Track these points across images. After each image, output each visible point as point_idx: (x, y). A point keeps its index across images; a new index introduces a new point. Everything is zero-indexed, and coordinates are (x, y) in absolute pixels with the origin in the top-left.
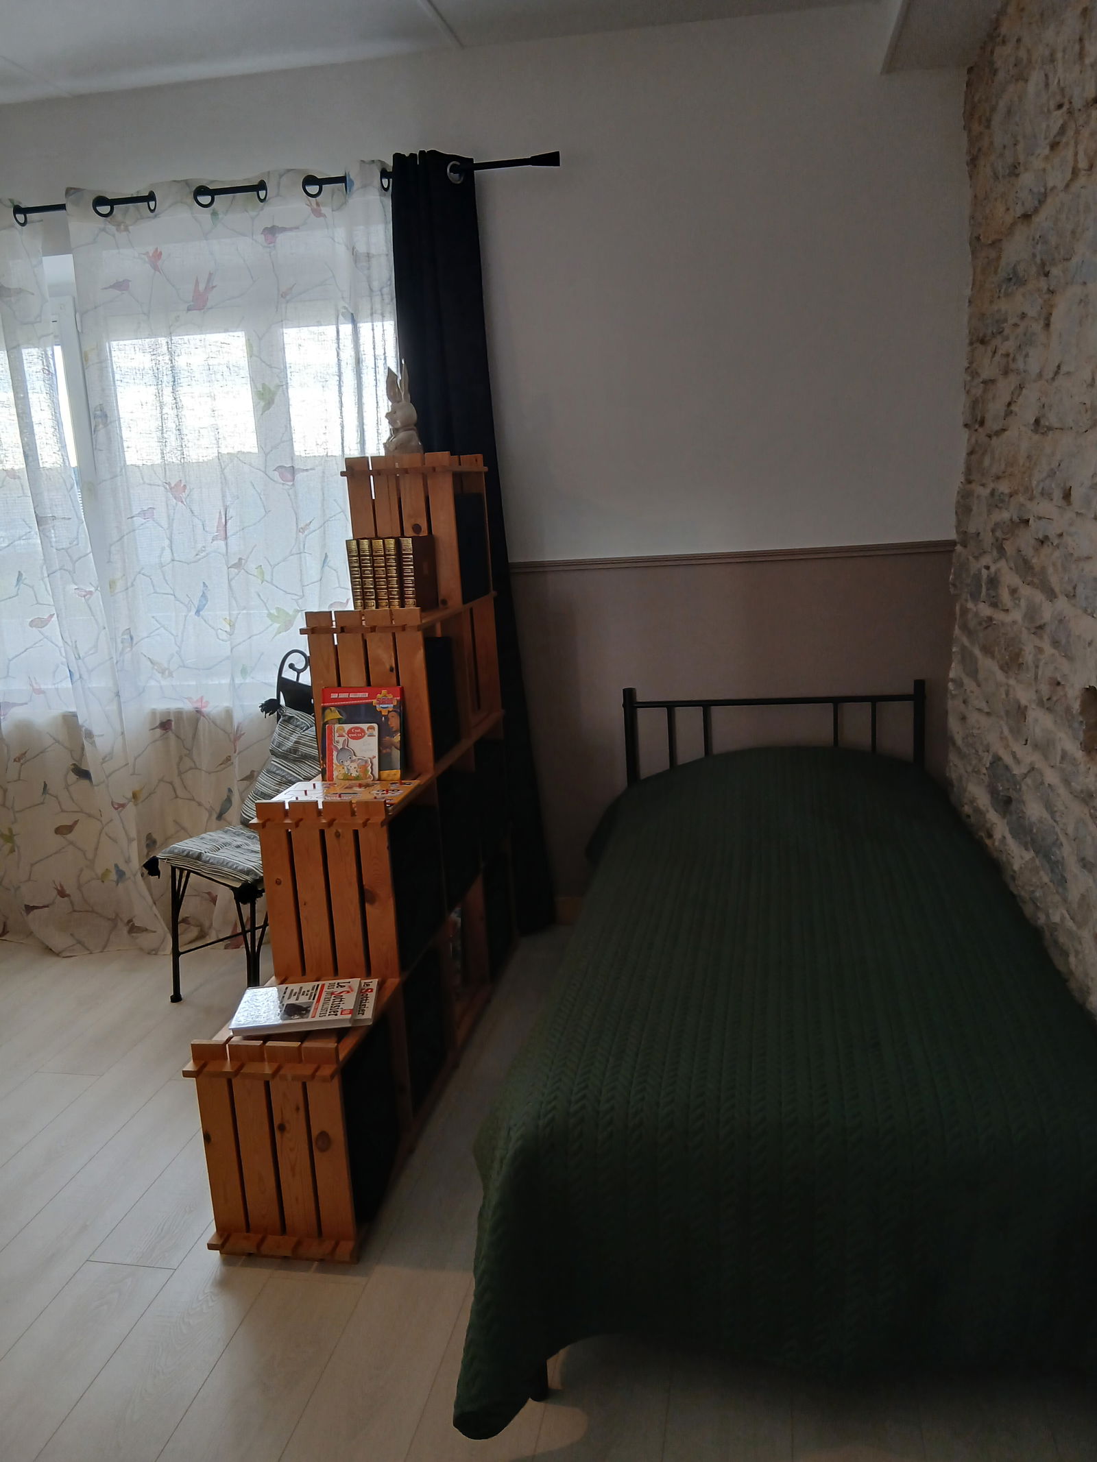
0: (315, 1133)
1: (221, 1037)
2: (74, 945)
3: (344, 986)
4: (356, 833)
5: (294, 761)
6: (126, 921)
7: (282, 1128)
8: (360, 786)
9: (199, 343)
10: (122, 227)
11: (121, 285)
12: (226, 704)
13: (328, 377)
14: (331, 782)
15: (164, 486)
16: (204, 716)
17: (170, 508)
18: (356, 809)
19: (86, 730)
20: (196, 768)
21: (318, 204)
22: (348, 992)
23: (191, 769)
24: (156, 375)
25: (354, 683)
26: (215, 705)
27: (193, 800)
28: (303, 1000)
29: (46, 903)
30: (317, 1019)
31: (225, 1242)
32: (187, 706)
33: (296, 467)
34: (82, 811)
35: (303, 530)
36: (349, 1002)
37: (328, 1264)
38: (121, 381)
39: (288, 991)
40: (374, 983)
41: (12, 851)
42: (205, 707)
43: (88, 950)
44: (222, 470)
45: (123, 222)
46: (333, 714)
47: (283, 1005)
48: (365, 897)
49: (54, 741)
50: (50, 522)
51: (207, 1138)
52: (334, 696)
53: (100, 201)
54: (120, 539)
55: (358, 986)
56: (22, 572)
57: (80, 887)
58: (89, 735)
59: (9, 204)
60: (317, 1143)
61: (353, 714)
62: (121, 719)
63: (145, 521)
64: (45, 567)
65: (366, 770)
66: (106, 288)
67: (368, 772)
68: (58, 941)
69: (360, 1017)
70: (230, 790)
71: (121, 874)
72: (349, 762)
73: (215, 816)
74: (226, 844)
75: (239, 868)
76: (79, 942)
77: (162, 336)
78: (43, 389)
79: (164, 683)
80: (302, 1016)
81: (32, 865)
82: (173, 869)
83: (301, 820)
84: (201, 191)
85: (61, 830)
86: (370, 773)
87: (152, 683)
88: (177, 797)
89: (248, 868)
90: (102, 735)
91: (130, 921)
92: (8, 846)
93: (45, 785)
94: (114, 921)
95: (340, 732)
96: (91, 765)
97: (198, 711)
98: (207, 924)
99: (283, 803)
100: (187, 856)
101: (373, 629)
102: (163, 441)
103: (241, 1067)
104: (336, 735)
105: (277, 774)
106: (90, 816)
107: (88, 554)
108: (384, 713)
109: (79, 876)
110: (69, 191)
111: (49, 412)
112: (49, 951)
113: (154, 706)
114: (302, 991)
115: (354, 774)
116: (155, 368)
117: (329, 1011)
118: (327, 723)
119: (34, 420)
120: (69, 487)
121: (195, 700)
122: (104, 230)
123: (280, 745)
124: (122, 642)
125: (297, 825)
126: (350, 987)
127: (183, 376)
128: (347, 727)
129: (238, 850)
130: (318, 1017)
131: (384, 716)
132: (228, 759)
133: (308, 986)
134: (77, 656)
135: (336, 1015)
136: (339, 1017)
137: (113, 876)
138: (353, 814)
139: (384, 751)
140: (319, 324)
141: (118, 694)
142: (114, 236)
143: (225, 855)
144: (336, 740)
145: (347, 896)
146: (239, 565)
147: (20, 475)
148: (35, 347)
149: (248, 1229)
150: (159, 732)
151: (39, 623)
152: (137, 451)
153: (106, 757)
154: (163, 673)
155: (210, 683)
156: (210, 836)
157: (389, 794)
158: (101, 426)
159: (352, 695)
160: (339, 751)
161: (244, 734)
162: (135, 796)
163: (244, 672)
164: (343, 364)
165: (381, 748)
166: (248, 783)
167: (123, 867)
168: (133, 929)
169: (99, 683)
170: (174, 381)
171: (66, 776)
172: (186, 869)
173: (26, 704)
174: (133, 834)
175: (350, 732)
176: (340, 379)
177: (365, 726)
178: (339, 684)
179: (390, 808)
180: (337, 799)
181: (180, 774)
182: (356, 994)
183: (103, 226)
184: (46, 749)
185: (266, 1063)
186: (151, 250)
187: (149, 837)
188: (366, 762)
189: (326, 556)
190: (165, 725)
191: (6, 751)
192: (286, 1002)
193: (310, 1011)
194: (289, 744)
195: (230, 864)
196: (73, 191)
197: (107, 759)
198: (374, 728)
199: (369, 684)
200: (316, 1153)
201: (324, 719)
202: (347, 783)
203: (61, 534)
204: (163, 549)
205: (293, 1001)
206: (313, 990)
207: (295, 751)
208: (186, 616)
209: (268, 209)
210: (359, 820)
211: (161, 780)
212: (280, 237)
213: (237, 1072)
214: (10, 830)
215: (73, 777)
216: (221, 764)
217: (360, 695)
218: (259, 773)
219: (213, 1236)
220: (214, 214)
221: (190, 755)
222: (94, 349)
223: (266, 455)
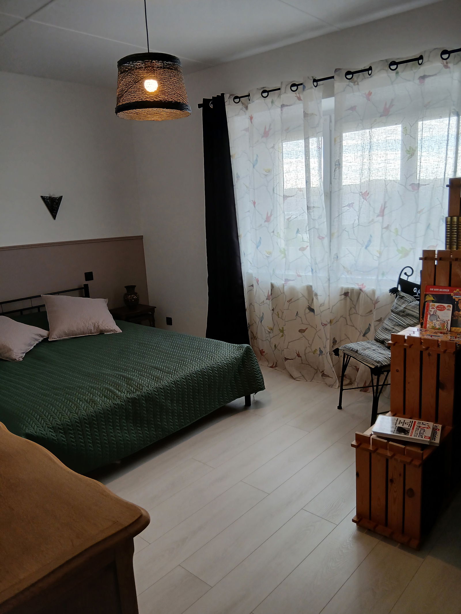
0: (407, 488)
1: (367, 433)
2: (301, 376)
3: (426, 425)
4: (439, 355)
5: (402, 316)
6: (321, 371)
7: (392, 481)
8: (441, 333)
9: (383, 131)
10: (356, 83)
11: (353, 108)
12: (373, 287)
13: (442, 142)
14: (426, 329)
15: (359, 193)
16: (363, 292)
17: (360, 203)
18: (440, 344)
19: (315, 293)
20: (357, 313)
21: (447, 63)
22: (428, 428)
23: (354, 313)
24: (363, 146)
25: (442, 284)
26: (368, 288)
27: (354, 326)
28: (406, 426)
29: (292, 358)
30: (413, 437)
31: (360, 520)
32: (356, 287)
33: (421, 183)
34: (309, 325)
35: (420, 212)
36: (428, 433)
37: (405, 546)
38: (348, 149)
39: (399, 421)
40: (440, 427)
41: (283, 336)
42: (364, 288)
43: (306, 380)
44: (386, 186)
45: (356, 81)
46: (430, 298)
47: (396, 426)
48: (439, 385)
49: (302, 296)
50: (312, 209)
51: (357, 474)
52: (432, 289)
53: (348, 73)
54: (338, 216)
55: (432, 427)
56: (299, 228)
57: (305, 354)
58: (316, 295)
59: (312, 78)
60: (407, 493)
61: (440, 299)
62: (329, 290)
63: (349, 208)
64: (308, 227)
65: (444, 326)
66: (346, 110)
67: (445, 326)
68: (296, 374)
69: (433, 441)
70: (370, 325)
71: (321, 352)
72: (435, 321)
73: (362, 334)
74: (368, 348)
75: (375, 360)
76: (303, 376)
77: (367, 129)
78: (316, 154)
79: (348, 276)
80: (405, 434)
81: (289, 342)
82: (344, 354)
83: (412, 345)
84: (393, 63)
85: (301, 331)
86: (446, 327)
87: (343, 276)
88: (347, 324)
89: (378, 360)
90: (321, 296)
91: (323, 371)
92: (282, 334)
93: (297, 313)
94: (317, 370)
95: (433, 307)
96: (315, 307)
97: (361, 290)
98: (353, 379)
99: (404, 336)
100: (352, 350)
101: (456, 259)
102: (362, 174)
103: (377, 449)
104: (431, 307)
105: (394, 321)
106: (312, 327)
107: (325, 222)
108: (457, 300)
109: (305, 350)
110: (336, 70)
111: (317, 164)
112: (291, 377)
113: (343, 286)
114: (406, 422)
115: (438, 327)
116: (362, 143)
117: (418, 435)
118: (426, 301)
119: (311, 167)
120: (321, 195)
121: (360, 285)
122: (348, 85)
123: (396, 308)
124: (334, 258)
125: (410, 347)
126: (428, 426)
127: (374, 146)
128: (437, 304)
129: (373, 351)
130: (413, 436)
131: (457, 301)
132: (371, 311)
133: (408, 420)
134: (315, 263)
135: (422, 438)
136: (423, 439)
137: (318, 352)
138: (438, 346)
139: (454, 318)
140: (441, 117)
141: (329, 280)
142: (352, 87)
143: (367, 352)
144: (430, 310)
145: (430, 383)
146: (387, 228)
147: (303, 190)
148: (315, 137)
149: (370, 518)
150: (343, 296)
151: (302, 249)
152: (350, 179)
153: (321, 304)
154: (348, 272)
155: (368, 278)
156: (361, 343)
157: (457, 339)
158: (337, 169)
159: (441, 290)
160: (431, 315)
161: (379, 301)
162: (331, 322)
163: (383, 274)
164: (450, 135)
165: (453, 317)
166: (379, 322)
167: (322, 349)
168: (324, 375)
169: (323, 275)
170: (370, 148)
171: (305, 310)
172: (350, 355)
173: (294, 280)
174: (328, 337)
175: (438, 307)
176: (448, 142)
177: (446, 305)
178: (434, 284)
179: (458, 346)
180: (430, 337)
181: (350, 315)
182: (431, 430)
183: (348, 84)
184: (299, 298)
185: (388, 451)
186: (367, 92)
187: (334, 339)
188: (445, 322)
189: (429, 224)
190: (346, 294)
191: (285, 298)
192: (398, 425)
193: (409, 432)
194: (401, 308)
195: (370, 357)
196: (338, 70)
197: (322, 305)
198: (450, 307)
199: (450, 285)
200: (406, 497)
201: (425, 299)
202: (434, 331)
203: (316, 214)
204: (355, 220)
205: (401, 425)
206: (410, 423)
207: (404, 312)
208: (361, 249)
209: (422, 68)
210: (442, 349)
211: (342, 316)
212: (427, 80)
213: (375, 451)
214: (283, 328)
215: (308, 311)
216: (368, 313)
217: (445, 290)
218: (384, 319)
219: (355, 517)
220: (397, 73)
221: (355, 308)
222: (339, 136)
223: (407, 178)
